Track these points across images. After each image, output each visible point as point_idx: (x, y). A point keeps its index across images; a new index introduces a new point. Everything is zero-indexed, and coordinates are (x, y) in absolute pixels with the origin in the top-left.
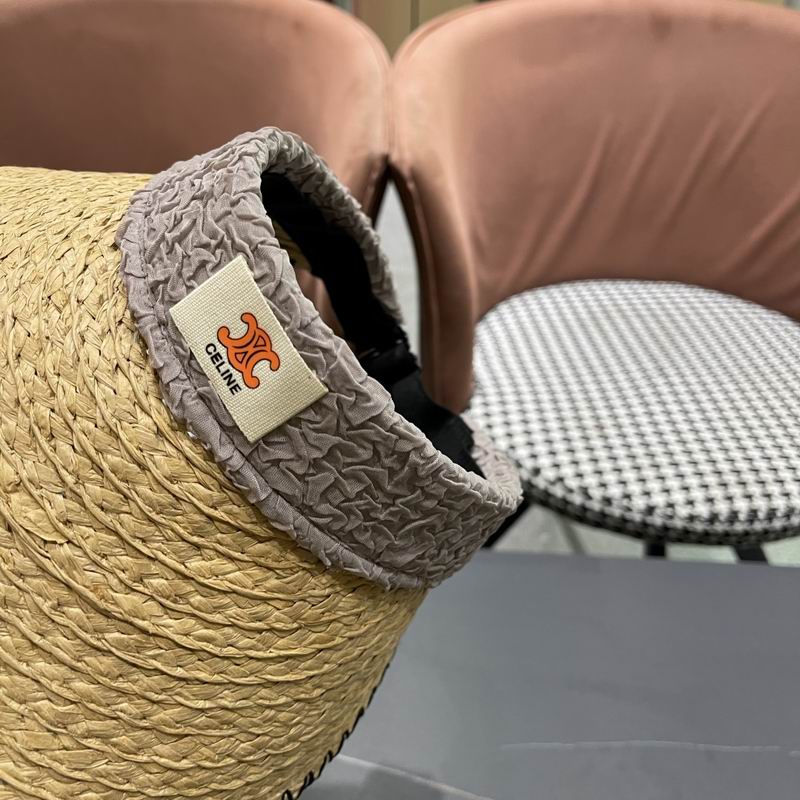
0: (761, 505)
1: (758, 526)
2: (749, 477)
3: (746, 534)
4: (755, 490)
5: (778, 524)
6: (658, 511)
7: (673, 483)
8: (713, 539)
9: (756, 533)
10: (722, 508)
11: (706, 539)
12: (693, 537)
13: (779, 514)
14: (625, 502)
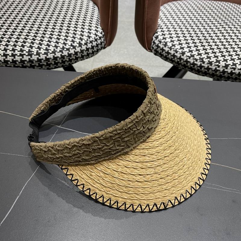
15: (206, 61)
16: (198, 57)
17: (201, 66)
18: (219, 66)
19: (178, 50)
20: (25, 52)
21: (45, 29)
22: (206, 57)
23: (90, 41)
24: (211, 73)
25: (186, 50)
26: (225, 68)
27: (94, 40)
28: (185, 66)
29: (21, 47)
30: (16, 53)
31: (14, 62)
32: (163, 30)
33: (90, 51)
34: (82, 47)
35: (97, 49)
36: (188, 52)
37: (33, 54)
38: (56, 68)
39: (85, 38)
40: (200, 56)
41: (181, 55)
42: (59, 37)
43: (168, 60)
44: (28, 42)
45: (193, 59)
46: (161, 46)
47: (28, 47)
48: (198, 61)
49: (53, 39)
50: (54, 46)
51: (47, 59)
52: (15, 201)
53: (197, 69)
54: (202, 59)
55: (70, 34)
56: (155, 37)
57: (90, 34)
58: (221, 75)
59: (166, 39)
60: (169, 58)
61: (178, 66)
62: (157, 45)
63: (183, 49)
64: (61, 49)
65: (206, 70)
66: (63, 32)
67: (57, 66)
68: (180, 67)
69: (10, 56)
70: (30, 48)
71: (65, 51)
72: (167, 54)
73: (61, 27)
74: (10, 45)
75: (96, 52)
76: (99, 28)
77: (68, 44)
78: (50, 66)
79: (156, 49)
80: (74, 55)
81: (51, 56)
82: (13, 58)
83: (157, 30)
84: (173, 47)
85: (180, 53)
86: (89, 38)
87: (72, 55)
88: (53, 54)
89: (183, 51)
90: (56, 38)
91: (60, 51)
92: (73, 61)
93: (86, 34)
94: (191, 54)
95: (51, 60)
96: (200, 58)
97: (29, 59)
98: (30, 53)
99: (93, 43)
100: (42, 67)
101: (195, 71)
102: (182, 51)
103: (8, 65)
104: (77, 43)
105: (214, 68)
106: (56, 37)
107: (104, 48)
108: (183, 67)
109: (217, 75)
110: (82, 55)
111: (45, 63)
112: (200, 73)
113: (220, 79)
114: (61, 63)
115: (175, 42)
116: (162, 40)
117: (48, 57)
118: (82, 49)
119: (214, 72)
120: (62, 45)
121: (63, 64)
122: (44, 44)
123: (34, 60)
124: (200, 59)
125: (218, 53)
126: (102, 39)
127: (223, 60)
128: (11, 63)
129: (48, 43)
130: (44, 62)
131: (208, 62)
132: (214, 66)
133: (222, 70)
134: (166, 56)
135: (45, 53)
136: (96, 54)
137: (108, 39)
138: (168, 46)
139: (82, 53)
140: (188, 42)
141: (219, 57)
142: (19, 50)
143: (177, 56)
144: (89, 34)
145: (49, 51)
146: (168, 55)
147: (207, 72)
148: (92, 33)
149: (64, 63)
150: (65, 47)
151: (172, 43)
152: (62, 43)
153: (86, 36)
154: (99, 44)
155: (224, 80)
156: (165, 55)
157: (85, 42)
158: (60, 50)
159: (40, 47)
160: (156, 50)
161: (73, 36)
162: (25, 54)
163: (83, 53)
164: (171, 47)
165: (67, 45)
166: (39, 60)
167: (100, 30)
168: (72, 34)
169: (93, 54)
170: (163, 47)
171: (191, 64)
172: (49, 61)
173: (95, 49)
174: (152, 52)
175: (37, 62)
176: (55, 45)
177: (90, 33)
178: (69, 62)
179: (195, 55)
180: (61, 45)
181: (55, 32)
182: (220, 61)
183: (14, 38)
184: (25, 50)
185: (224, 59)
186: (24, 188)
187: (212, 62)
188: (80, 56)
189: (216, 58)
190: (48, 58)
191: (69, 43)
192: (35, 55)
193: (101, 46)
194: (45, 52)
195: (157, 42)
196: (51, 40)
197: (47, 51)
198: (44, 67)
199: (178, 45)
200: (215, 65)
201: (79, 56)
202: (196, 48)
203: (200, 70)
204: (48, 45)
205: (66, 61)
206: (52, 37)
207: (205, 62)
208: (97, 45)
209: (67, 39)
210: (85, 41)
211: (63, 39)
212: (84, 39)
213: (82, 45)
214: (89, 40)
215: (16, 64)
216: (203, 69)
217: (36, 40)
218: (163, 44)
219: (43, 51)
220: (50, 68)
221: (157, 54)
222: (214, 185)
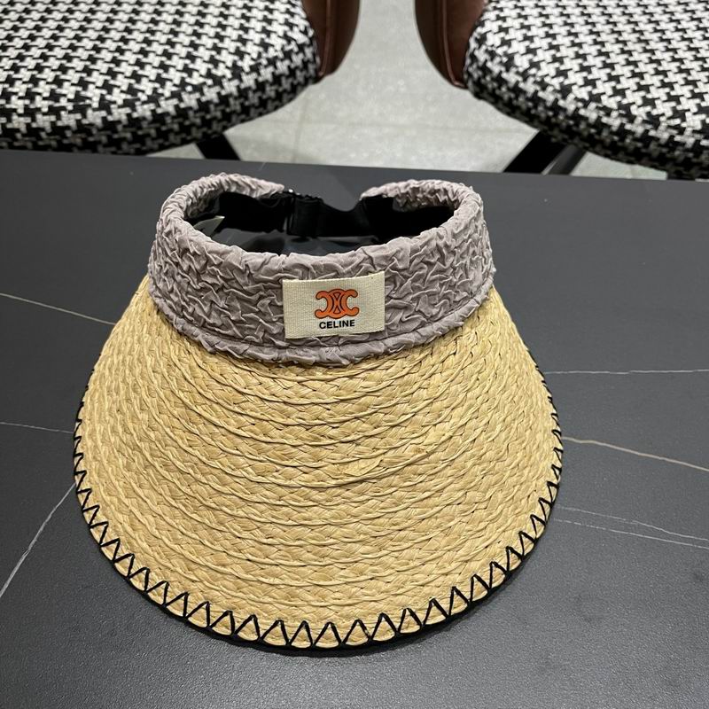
15: (640, 113)
16: (611, 103)
17: (622, 132)
18: (681, 131)
19: (547, 80)
20: (63, 102)
21: (129, 25)
22: (640, 102)
23: (268, 59)
24: (655, 154)
25: (576, 78)
26: (702, 136)
27: (281, 55)
28: (571, 133)
29: (54, 87)
30: (39, 106)
31: (33, 132)
32: (502, 15)
33: (270, 91)
34: (241, 80)
35: (292, 84)
36: (581, 86)
37: (90, 106)
38: (162, 148)
39: (252, 49)
40: (618, 98)
41: (559, 96)
42: (171, 51)
43: (518, 114)
44: (73, 68)
45: (597, 108)
46: (495, 67)
47: (73, 85)
48: (614, 114)
49: (151, 55)
50: (153, 78)
51: (134, 123)
52: (13, 569)
53: (608, 141)
54: (627, 107)
55: (204, 37)
56: (476, 40)
57: (269, 36)
58: (687, 160)
59: (510, 46)
60: (518, 108)
61: (550, 133)
62: (480, 64)
63: (566, 77)
64: (175, 89)
65: (639, 145)
66: (184, 32)
67: (167, 144)
68: (555, 137)
69: (20, 115)
70: (80, 89)
71: (190, 93)
72: (513, 95)
73: (177, 17)
74: (20, 79)
75: (289, 93)
76: (299, 15)
77: (197, 71)
78: (143, 144)
79: (479, 79)
80: (216, 105)
81: (144, 111)
82: (28, 120)
83: (482, 15)
84: (533, 71)
85: (555, 91)
86: (266, 50)
87: (212, 107)
88: (152, 106)
89: (567, 82)
90: (160, 52)
91: (174, 95)
92: (215, 126)
93: (255, 36)
94: (590, 93)
95: (144, 124)
96: (619, 104)
97: (78, 121)
98: (82, 103)
99: (279, 64)
100: (119, 148)
101: (604, 147)
102: (561, 84)
103: (16, 144)
104: (227, 67)
105: (664, 135)
106: (160, 50)
107: (317, 79)
108: (566, 137)
109: (674, 160)
110: (242, 105)
111: (128, 135)
112: (621, 155)
113: (685, 172)
114: (177, 134)
115: (539, 52)
116: (498, 47)
117: (135, 115)
118: (243, 86)
119: (664, 150)
120: (179, 75)
121: (184, 135)
122: (123, 73)
123: (91, 125)
124: (620, 106)
125: (682, 85)
126: (309, 52)
127: (695, 110)
128: (24, 135)
129: (137, 68)
130: (125, 132)
131: (645, 118)
132: (666, 131)
133: (690, 141)
134: (510, 99)
135: (126, 103)
136: (290, 100)
137: (327, 49)
138: (517, 67)
139: (242, 100)
140: (581, 52)
141: (681, 99)
142: (46, 94)
143: (544, 101)
144: (264, 36)
145: (140, 95)
146: (517, 98)
147: (644, 151)
148: (275, 32)
149: (189, 133)
150: (188, 80)
151: (530, 56)
152: (180, 67)
153: (255, 44)
154: (297, 68)
155: (698, 175)
156: (506, 97)
157: (252, 63)
158: (172, 92)
159: (112, 82)
160: (478, 83)
161: (215, 44)
162: (64, 108)
163: (246, 98)
164: (526, 71)
165: (195, 74)
166: (109, 126)
167: (300, 21)
168: (210, 37)
169: (280, 100)
170: (501, 72)
171: (589, 126)
172: (140, 128)
173: (286, 84)
174: (466, 87)
175: (102, 133)
176: (159, 75)
177: (268, 33)
178: (205, 129)
179: (604, 93)
180: (175, 76)
181: (158, 34)
182: (687, 114)
183: (31, 56)
184: (65, 95)
185: (699, 105)
186: (41, 529)
187: (659, 116)
188: (238, 108)
189: (673, 104)
190: (137, 119)
191: (202, 67)
192: (95, 110)
193: (304, 73)
194: (125, 100)
195: (481, 56)
196: (144, 60)
197: (132, 95)
198: (125, 146)
199: (549, 63)
200: (670, 127)
201: (233, 108)
202: (608, 70)
203: (620, 144)
204: (136, 77)
205: (193, 125)
206: (148, 49)
207: (635, 117)
208: (292, 72)
209: (195, 53)
210: (253, 59)
211: (183, 55)
212: (249, 54)
213: (243, 74)
214: (264, 55)
215: (40, 138)
216: (628, 141)
217: (99, 62)
218: (501, 63)
219: (119, 97)
220: (144, 148)
221: (481, 95)
222: (635, 522)
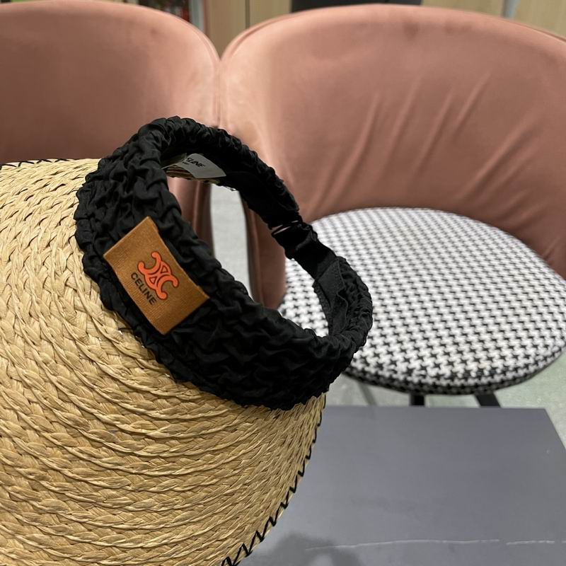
0: (486, 365)
1: (484, 380)
2: (477, 346)
3: (476, 386)
4: (481, 355)
5: (497, 378)
6: (416, 372)
7: (425, 352)
8: (454, 390)
9: (483, 385)
10: (459, 368)
11: (448, 391)
12: (440, 389)
13: (499, 371)
14: (392, 367)
